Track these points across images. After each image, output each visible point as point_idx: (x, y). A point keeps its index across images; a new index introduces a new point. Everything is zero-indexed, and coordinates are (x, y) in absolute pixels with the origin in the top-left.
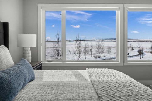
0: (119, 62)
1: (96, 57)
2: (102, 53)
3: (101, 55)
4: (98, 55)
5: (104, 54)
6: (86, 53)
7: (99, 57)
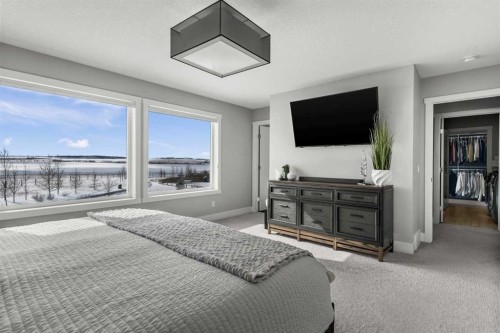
0: (134, 197)
1: (39, 199)
2: (58, 188)
3: (54, 193)
4: (45, 193)
5: (61, 191)
6: (9, 191)
7: (50, 198)
